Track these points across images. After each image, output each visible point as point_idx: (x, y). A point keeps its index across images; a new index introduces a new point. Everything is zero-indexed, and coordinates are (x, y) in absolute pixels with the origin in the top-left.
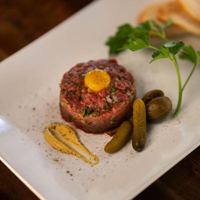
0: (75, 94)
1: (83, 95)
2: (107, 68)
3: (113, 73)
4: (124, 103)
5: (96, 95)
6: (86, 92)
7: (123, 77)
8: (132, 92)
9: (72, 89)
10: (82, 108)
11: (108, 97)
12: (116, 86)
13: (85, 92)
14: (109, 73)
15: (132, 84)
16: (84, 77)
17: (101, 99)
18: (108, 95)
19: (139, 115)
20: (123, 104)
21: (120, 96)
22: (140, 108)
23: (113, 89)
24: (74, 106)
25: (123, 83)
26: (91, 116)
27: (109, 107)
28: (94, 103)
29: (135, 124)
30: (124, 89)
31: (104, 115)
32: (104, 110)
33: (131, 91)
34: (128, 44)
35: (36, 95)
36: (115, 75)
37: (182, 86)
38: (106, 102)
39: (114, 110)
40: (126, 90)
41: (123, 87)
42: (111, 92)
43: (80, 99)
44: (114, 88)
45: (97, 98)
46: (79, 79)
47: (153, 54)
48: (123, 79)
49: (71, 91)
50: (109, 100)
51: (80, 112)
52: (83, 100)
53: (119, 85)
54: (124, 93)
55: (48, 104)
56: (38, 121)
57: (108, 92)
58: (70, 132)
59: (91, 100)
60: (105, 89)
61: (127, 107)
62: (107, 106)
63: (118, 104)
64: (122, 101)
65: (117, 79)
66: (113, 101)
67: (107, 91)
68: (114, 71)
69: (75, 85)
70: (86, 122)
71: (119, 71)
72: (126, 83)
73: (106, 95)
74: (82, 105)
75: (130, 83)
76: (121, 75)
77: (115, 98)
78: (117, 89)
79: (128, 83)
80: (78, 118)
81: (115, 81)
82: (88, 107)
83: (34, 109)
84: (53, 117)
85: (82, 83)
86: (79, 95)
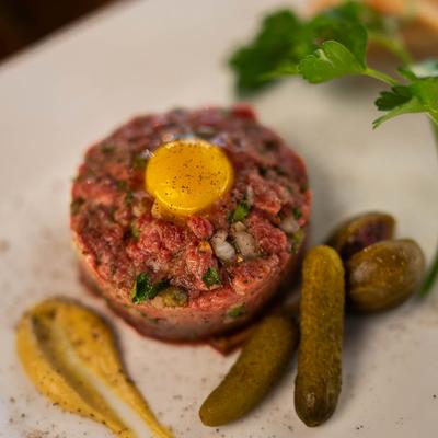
0: (112, 219)
1: (135, 225)
2: (225, 136)
3: (242, 153)
4: (275, 260)
5: (180, 231)
6: (148, 217)
7: (275, 168)
8: (303, 222)
9: (105, 200)
10: (130, 271)
11: (220, 240)
12: (250, 201)
13: (144, 217)
14: (228, 153)
15: (303, 190)
16: (146, 161)
17: (196, 244)
18: (221, 229)
19: (322, 300)
20: (271, 266)
21: (262, 234)
22: (327, 277)
23: (241, 212)
24: (106, 259)
25: (272, 188)
26: (157, 303)
27: (224, 273)
28: (171, 257)
29: (306, 331)
30: (276, 210)
31: (202, 302)
32: (202, 286)
33: (298, 216)
34: (295, 60)
36: (249, 159)
38: (214, 256)
39: (238, 286)
40: (282, 214)
41: (273, 205)
42: (230, 220)
43: (128, 236)
44: (245, 206)
45: (182, 239)
46: (131, 166)
47: (378, 96)
48: (272, 173)
49: (101, 207)
50: (224, 250)
51: (122, 285)
52: (136, 242)
53: (260, 198)
54: (276, 226)
57: (221, 221)
58: (95, 337)
59: (161, 246)
60: (213, 210)
61: (282, 273)
62: (214, 273)
63: (253, 263)
64: (267, 254)
65: (254, 176)
66: (237, 252)
67: (218, 218)
68: (246, 146)
69: (115, 188)
70: (144, 315)
71: (261, 147)
72: (282, 190)
73: (215, 232)
74: (131, 260)
75: (296, 188)
76: (269, 159)
77: (245, 242)
78: (252, 209)
79: (289, 189)
80: (118, 300)
81: (247, 182)
82: (150, 269)
85: (138, 182)
86: (125, 223)
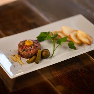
1: (24, 46)
3: (34, 42)
5: (27, 46)
8: (38, 48)
12: (34, 45)
17: (29, 47)
24: (21, 49)
26: (24, 52)
27: (30, 50)
28: (26, 48)
31: (28, 52)
32: (28, 50)
35: (12, 48)
37: (55, 49)
40: (37, 46)
49: (21, 45)
50: (31, 48)
55: (15, 50)
56: (10, 53)
57: (31, 46)
64: (34, 49)
70: (23, 54)
74: (23, 49)
78: (34, 46)
80: (21, 52)
83: (10, 51)
84: (15, 53)
